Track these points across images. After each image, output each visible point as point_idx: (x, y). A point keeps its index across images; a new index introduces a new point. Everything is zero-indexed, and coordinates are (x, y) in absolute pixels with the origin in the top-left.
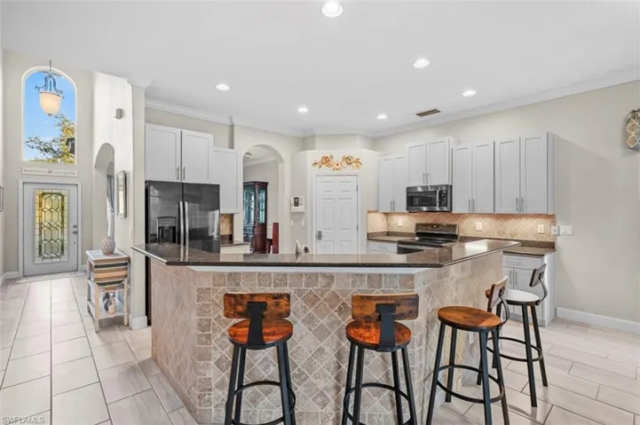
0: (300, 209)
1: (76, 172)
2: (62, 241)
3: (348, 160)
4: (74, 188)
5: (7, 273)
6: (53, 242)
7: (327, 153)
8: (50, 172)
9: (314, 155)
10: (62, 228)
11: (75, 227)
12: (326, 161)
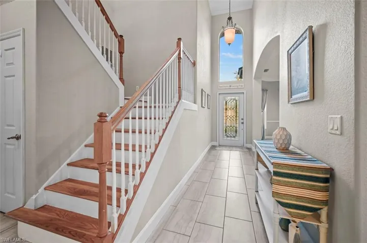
1: (243, 85)
2: (236, 127)
4: (242, 95)
5: (213, 142)
6: (231, 128)
8: (230, 86)
10: (236, 120)
11: (242, 119)
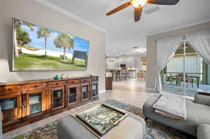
0: (107, 67)
3: (113, 60)
7: (110, 59)
9: (108, 60)
12: (110, 60)
